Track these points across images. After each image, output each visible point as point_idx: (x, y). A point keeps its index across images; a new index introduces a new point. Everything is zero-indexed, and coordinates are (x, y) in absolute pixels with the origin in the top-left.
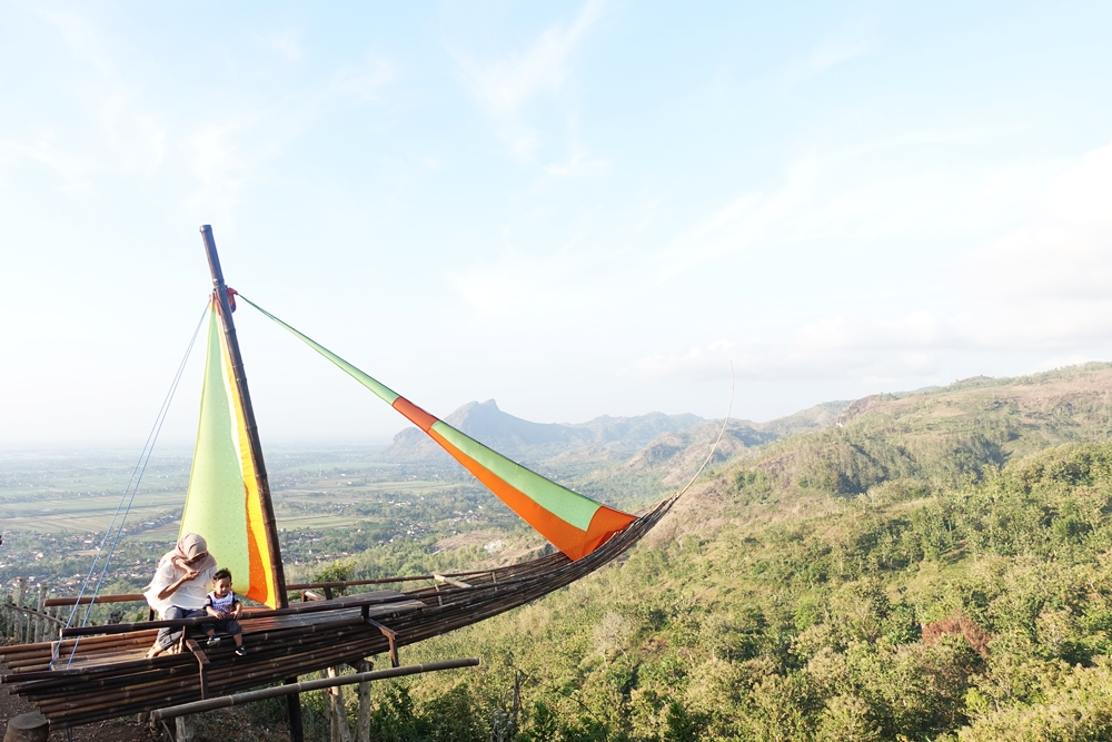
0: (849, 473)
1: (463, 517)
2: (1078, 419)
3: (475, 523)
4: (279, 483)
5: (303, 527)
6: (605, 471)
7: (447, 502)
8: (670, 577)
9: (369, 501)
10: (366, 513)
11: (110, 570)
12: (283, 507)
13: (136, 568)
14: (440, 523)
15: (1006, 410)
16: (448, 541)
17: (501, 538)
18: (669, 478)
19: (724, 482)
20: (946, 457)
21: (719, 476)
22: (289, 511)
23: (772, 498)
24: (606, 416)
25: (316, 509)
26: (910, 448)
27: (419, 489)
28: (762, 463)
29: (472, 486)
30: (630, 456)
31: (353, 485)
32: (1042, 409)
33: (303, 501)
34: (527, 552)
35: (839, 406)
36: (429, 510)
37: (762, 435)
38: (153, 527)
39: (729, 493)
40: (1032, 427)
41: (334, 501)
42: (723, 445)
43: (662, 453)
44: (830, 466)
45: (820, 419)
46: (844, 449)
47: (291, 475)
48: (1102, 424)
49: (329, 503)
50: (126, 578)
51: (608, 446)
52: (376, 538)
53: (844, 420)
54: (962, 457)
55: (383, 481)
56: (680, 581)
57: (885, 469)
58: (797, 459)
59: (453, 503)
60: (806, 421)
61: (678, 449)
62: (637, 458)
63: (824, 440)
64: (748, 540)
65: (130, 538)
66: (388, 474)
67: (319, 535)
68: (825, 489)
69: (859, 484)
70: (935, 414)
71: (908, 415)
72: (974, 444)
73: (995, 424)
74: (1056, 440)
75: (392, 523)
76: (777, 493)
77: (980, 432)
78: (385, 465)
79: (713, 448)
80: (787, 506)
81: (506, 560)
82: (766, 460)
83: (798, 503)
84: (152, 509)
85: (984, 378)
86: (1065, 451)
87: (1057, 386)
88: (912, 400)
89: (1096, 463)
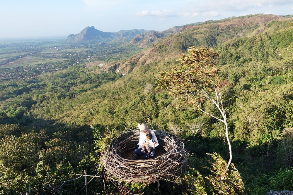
0: (184, 45)
1: (91, 58)
2: (231, 31)
3: (94, 59)
4: (37, 50)
5: (48, 62)
6: (124, 45)
7: (86, 54)
8: (150, 72)
9: (64, 54)
10: (65, 58)
12: (41, 57)
13: (3, 76)
14: (85, 60)
15: (217, 28)
16: (89, 64)
17: (103, 63)
18: (140, 46)
19: (156, 47)
20: (204, 40)
22: (43, 58)
23: (167, 51)
24: (123, 30)
25: (50, 57)
26: (197, 38)
27: (78, 51)
29: (91, 49)
30: (130, 40)
31: (59, 50)
32: (224, 28)
33: (46, 55)
34: (110, 66)
35: (178, 27)
36: (81, 56)
37: (161, 35)
38: (4, 64)
39: (158, 50)
40: (222, 33)
41: (55, 55)
42: (152, 37)
43: (138, 40)
44: (180, 43)
45: (174, 30)
46: (183, 39)
47: (40, 48)
48: (235, 32)
49: (53, 56)
50: (1, 79)
51: (124, 38)
52: (69, 64)
53: (181, 31)
54: (208, 40)
55: (67, 49)
56: (153, 73)
57: (192, 44)
58: (173, 41)
59: (87, 54)
60: (171, 31)
61: (141, 39)
62: (132, 41)
63: (179, 37)
64: (168, 63)
66: (67, 47)
67: (53, 64)
68: (179, 49)
69: (186, 47)
70: (202, 30)
71: (197, 30)
72: (210, 37)
73: (214, 32)
74: (226, 36)
75: (72, 60)
76: (169, 50)
77: (212, 34)
78: (66, 44)
79: (150, 38)
80: (171, 53)
81: (106, 69)
82: (166, 42)
83: (173, 52)
84: (2, 59)
85: (211, 20)
86: (234, 40)
87: (227, 23)
88: (197, 26)
89: (241, 42)
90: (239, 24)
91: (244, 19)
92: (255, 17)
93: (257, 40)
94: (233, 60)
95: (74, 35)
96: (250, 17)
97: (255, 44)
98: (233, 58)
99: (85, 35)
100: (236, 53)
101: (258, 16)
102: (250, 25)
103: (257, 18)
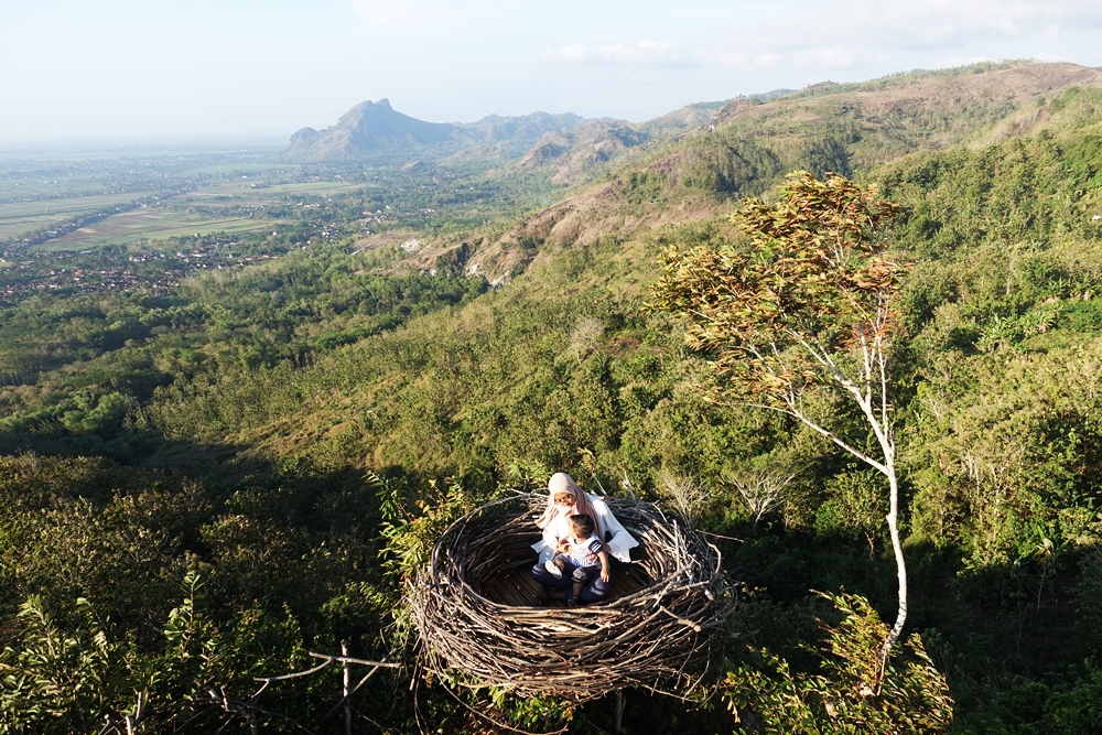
0: (726, 174)
1: (373, 217)
2: (905, 122)
3: (386, 223)
4: (179, 187)
5: (217, 231)
6: (499, 170)
7: (355, 202)
8: (595, 274)
9: (278, 203)
10: (277, 216)
11: (26, 282)
12: (191, 211)
13: (54, 278)
14: (352, 224)
15: (852, 114)
16: (364, 241)
17: (417, 237)
18: (558, 176)
19: (620, 183)
20: (804, 157)
21: (615, 177)
22: (197, 216)
23: (660, 197)
24: (495, 116)
25: (225, 213)
26: (775, 150)
27: (328, 190)
28: (652, 164)
29: (375, 186)
30: (521, 155)
31: (257, 187)
32: (880, 114)
33: (209, 205)
34: (445, 251)
35: (704, 107)
36: (339, 210)
37: (639, 135)
38: (57, 236)
39: (624, 192)
40: (871, 130)
41: (242, 204)
42: (606, 145)
43: (550, 152)
44: (711, 167)
45: (688, 119)
46: (722, 152)
47: (189, 178)
48: (923, 127)
49: (237, 207)
50: (46, 290)
51: (498, 145)
52: (293, 240)
53: (716, 123)
54: (816, 158)
55: (286, 183)
56: (604, 278)
57: (755, 170)
58: (683, 161)
59: (361, 204)
60: (676, 122)
61: (564, 148)
62: (529, 158)
63: (705, 143)
64: (661, 241)
65: (35, 248)
66: (290, 175)
67: (236, 239)
68: (706, 188)
69: (733, 183)
70: (795, 119)
71: (775, 120)
72: (826, 147)
73: (842, 128)
74: (888, 142)
75: (305, 225)
76: (666, 192)
77: (831, 135)
78: (284, 166)
79: (598, 147)
80: (674, 204)
81: (427, 259)
82: (656, 162)
83: (683, 201)
84: (50, 217)
85: (831, 83)
86: (920, 157)
87: (892, 93)
88: (776, 104)
89: (943, 169)
90: (938, 98)
91: (959, 78)
92: (1001, 72)
93: (1007, 159)
94: (911, 236)
95: (312, 131)
96: (982, 72)
97: (1000, 175)
98: (912, 226)
99: (353, 132)
100: (926, 209)
101: (1015, 68)
102: (982, 104)
103: (1009, 76)
